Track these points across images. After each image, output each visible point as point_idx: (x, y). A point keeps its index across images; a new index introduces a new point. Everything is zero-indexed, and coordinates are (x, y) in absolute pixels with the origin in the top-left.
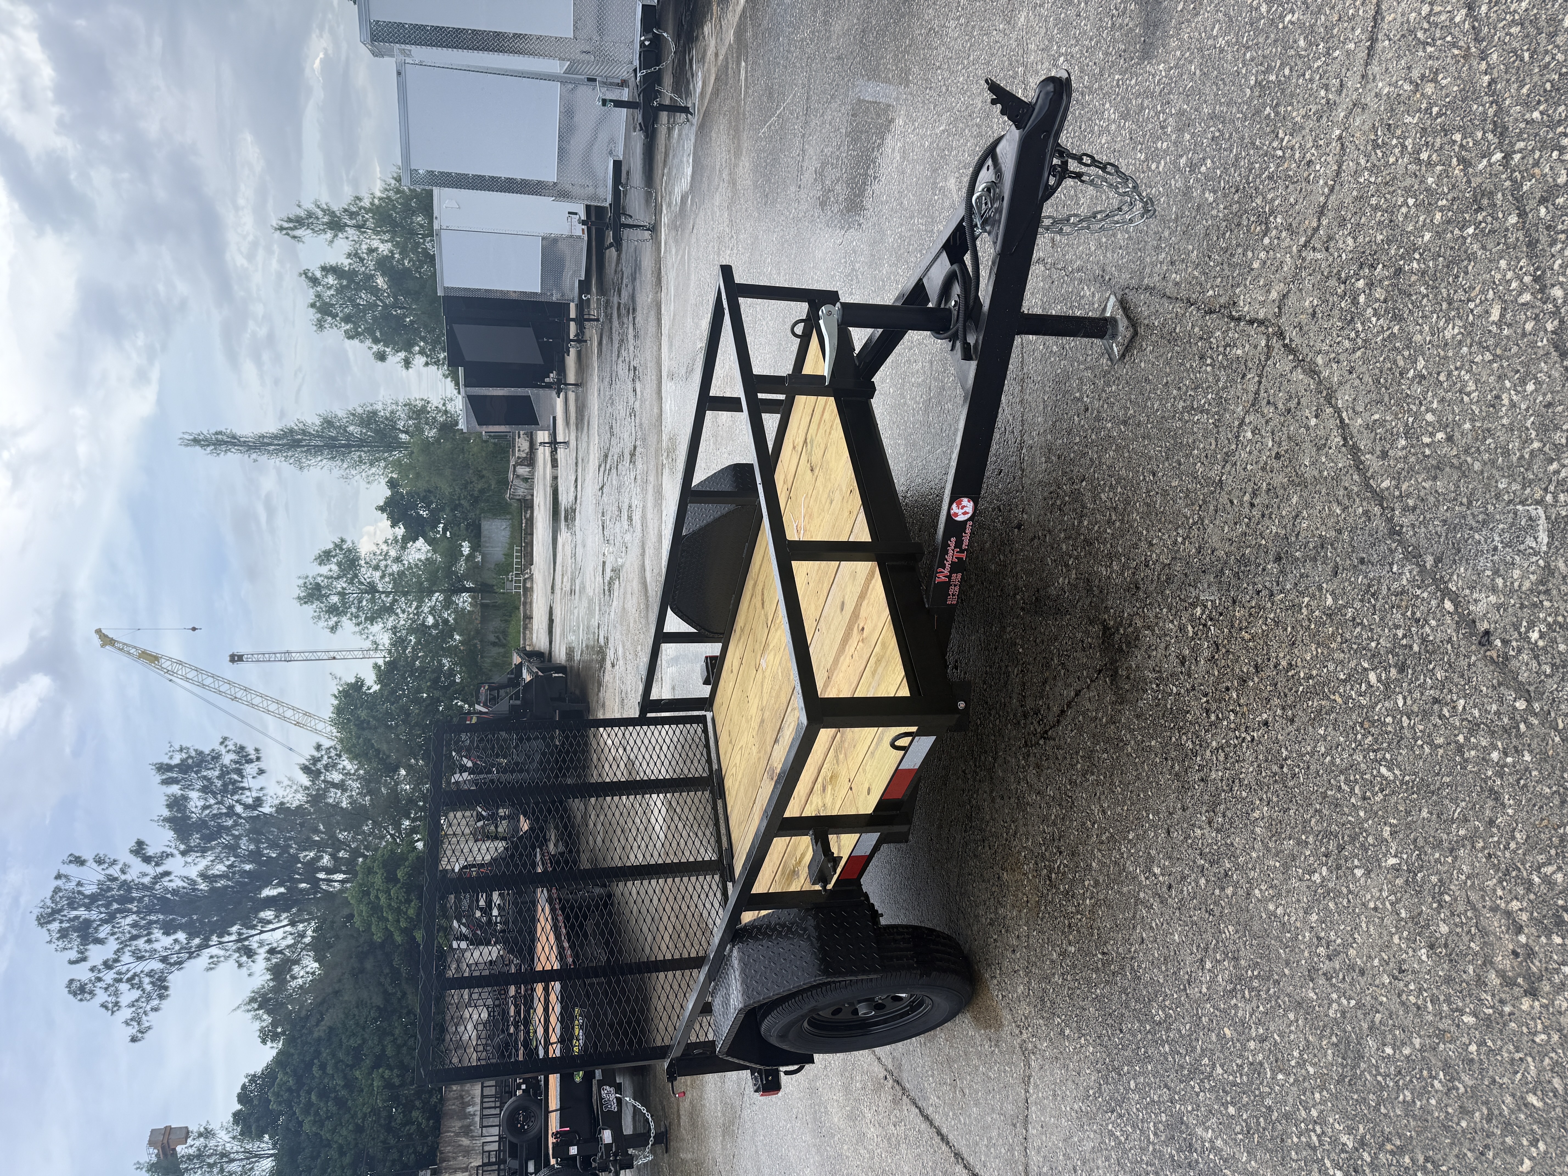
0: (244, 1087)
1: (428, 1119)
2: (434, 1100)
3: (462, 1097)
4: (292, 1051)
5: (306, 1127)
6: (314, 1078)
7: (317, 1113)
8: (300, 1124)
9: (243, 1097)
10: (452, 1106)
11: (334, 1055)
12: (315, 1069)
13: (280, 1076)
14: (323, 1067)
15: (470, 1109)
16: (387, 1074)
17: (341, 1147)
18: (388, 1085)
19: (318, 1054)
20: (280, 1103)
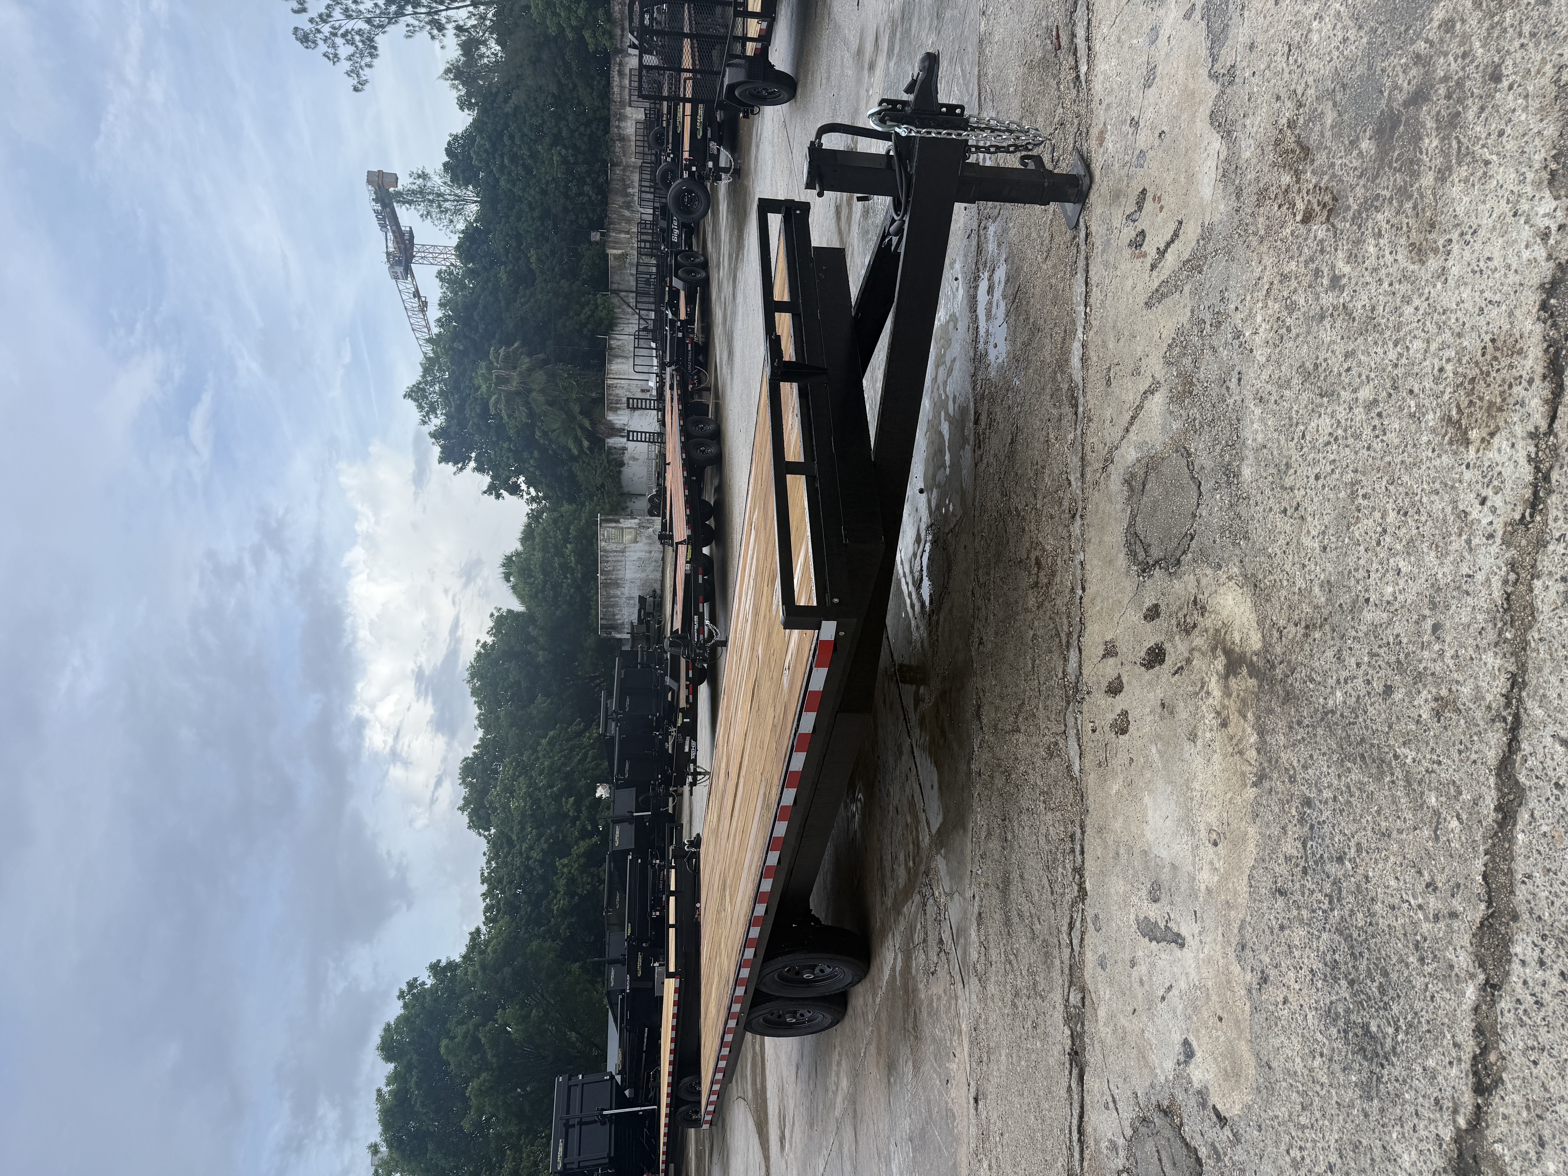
0: (449, 143)
1: (597, 194)
2: (601, 180)
3: (624, 180)
4: (486, 120)
5: (502, 183)
6: (504, 145)
7: (509, 174)
8: (497, 180)
9: (449, 151)
10: (616, 185)
11: (520, 130)
12: (505, 138)
13: (478, 139)
14: (512, 137)
15: (630, 190)
16: (563, 152)
17: (530, 204)
18: (565, 161)
19: (507, 126)
20: (480, 161)
